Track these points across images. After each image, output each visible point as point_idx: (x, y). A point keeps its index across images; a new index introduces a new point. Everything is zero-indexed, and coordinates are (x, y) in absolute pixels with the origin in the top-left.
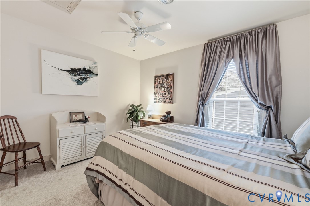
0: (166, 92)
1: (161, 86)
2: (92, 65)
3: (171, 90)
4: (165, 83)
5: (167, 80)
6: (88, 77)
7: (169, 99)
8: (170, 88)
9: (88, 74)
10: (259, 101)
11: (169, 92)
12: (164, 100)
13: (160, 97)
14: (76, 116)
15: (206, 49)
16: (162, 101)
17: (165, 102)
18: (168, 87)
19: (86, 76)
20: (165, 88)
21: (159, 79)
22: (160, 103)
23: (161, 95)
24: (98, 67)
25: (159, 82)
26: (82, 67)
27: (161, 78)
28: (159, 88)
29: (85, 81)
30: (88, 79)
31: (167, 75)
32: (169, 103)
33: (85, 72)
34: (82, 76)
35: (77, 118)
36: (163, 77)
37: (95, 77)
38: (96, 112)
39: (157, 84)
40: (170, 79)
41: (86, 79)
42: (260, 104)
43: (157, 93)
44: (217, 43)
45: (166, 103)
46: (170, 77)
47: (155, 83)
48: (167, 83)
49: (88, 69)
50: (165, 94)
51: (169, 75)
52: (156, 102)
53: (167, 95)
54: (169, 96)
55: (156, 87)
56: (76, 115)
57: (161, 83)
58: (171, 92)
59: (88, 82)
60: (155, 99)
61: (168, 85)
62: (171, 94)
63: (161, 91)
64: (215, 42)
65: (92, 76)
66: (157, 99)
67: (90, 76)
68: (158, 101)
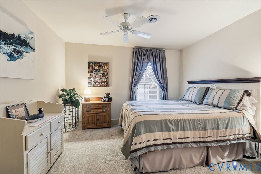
0: (102, 77)
1: (97, 72)
2: (29, 34)
3: (107, 76)
4: (101, 70)
5: (103, 67)
6: (24, 50)
7: (105, 83)
8: (106, 74)
9: (24, 47)
10: (162, 84)
11: (105, 77)
12: (100, 84)
13: (95, 81)
14: (16, 112)
15: (135, 51)
16: (98, 85)
17: (101, 86)
18: (104, 74)
19: (21, 49)
20: (101, 74)
21: (94, 65)
22: (96, 86)
23: (97, 80)
24: (35, 39)
25: (94, 68)
26: (17, 34)
27: (96, 65)
28: (94, 73)
29: (20, 56)
30: (24, 53)
31: (103, 63)
32: (105, 86)
33: (20, 42)
34: (16, 47)
35: (19, 114)
36: (98, 64)
37: (31, 53)
38: (36, 102)
39: (91, 69)
40: (106, 67)
41: (21, 53)
42: (162, 86)
43: (91, 78)
44: (141, 50)
45: (103, 86)
46: (106, 65)
47: (89, 68)
48: (103, 70)
49: (24, 39)
50: (101, 78)
51: (105, 63)
52: (91, 86)
53: (103, 79)
54: (106, 80)
55: (90, 72)
56: (16, 110)
57: (96, 68)
58: (107, 78)
59: (24, 58)
60: (89, 83)
61: (104, 72)
62: (107, 79)
63: (96, 76)
64: (140, 49)
65: (29, 50)
66: (92, 83)
67: (26, 50)
68: (94, 85)
